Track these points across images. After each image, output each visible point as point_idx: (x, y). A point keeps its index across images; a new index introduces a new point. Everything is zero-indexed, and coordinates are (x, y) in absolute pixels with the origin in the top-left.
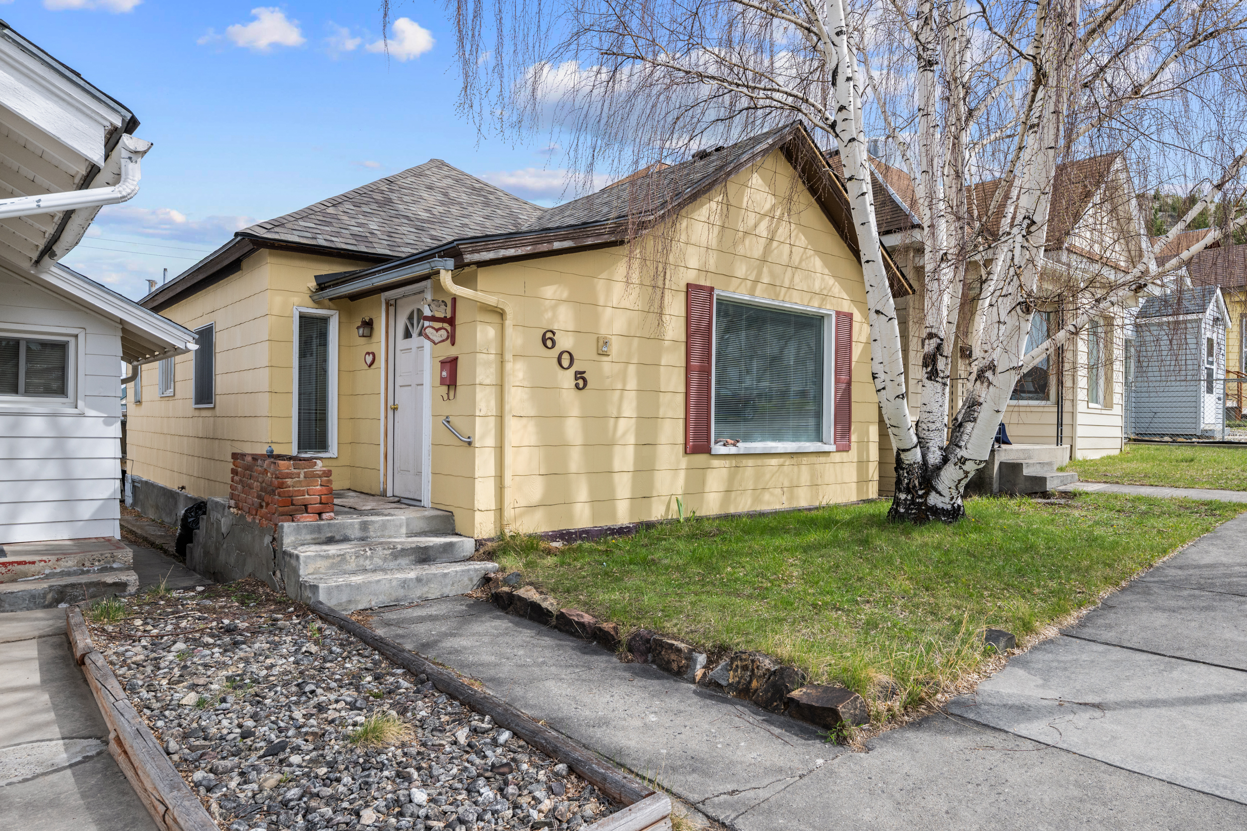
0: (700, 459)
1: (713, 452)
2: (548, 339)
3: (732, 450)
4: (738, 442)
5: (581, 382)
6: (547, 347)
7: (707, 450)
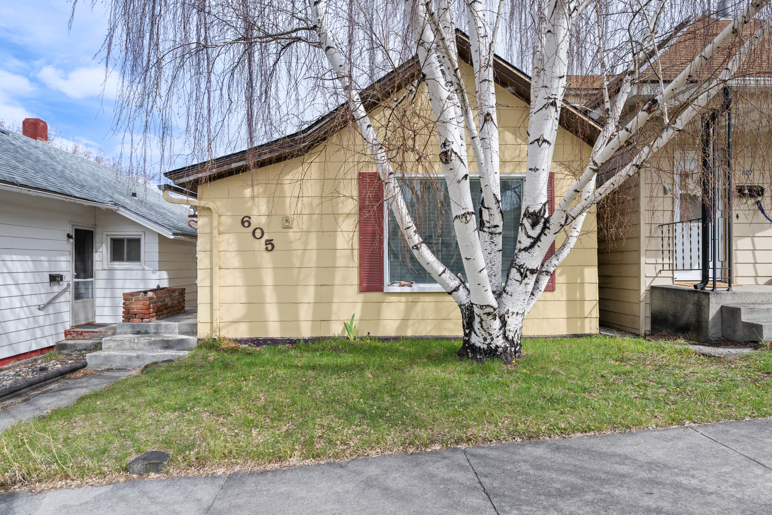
0: (374, 296)
1: (385, 291)
2: (245, 222)
3: (407, 289)
4: (412, 283)
5: (270, 247)
6: (244, 226)
7: (380, 289)
